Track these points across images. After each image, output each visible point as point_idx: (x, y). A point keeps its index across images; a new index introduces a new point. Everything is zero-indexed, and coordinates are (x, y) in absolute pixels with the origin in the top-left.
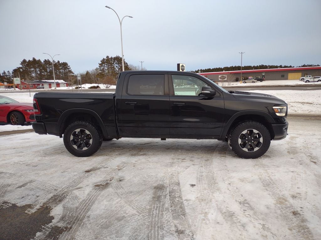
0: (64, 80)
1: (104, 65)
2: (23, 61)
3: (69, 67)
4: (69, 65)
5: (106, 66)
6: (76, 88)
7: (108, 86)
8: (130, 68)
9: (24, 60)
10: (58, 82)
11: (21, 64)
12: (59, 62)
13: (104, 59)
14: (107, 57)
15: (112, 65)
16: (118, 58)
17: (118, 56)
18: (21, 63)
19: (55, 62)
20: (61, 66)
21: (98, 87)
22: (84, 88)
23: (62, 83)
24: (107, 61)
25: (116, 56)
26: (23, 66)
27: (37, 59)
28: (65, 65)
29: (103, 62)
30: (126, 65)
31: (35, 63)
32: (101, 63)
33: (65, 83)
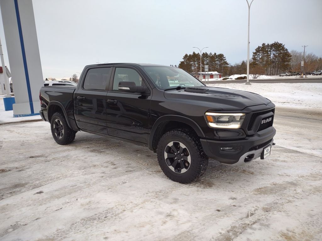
0: (217, 72)
1: (258, 53)
2: (185, 56)
3: (225, 58)
4: (224, 57)
5: (260, 54)
6: (223, 79)
7: (256, 77)
8: (290, 55)
9: (186, 54)
10: (212, 74)
11: (183, 59)
12: (215, 54)
13: (259, 47)
14: (264, 44)
15: (268, 53)
16: (277, 44)
17: (276, 42)
18: (183, 57)
19: (212, 54)
20: (217, 58)
21: (245, 78)
22: (231, 79)
23: (216, 75)
24: (263, 49)
25: (274, 43)
26: (184, 60)
27: (196, 53)
28: (221, 56)
29: (258, 50)
30: (286, 51)
31: (195, 57)
32: (256, 51)
33: (218, 75)
